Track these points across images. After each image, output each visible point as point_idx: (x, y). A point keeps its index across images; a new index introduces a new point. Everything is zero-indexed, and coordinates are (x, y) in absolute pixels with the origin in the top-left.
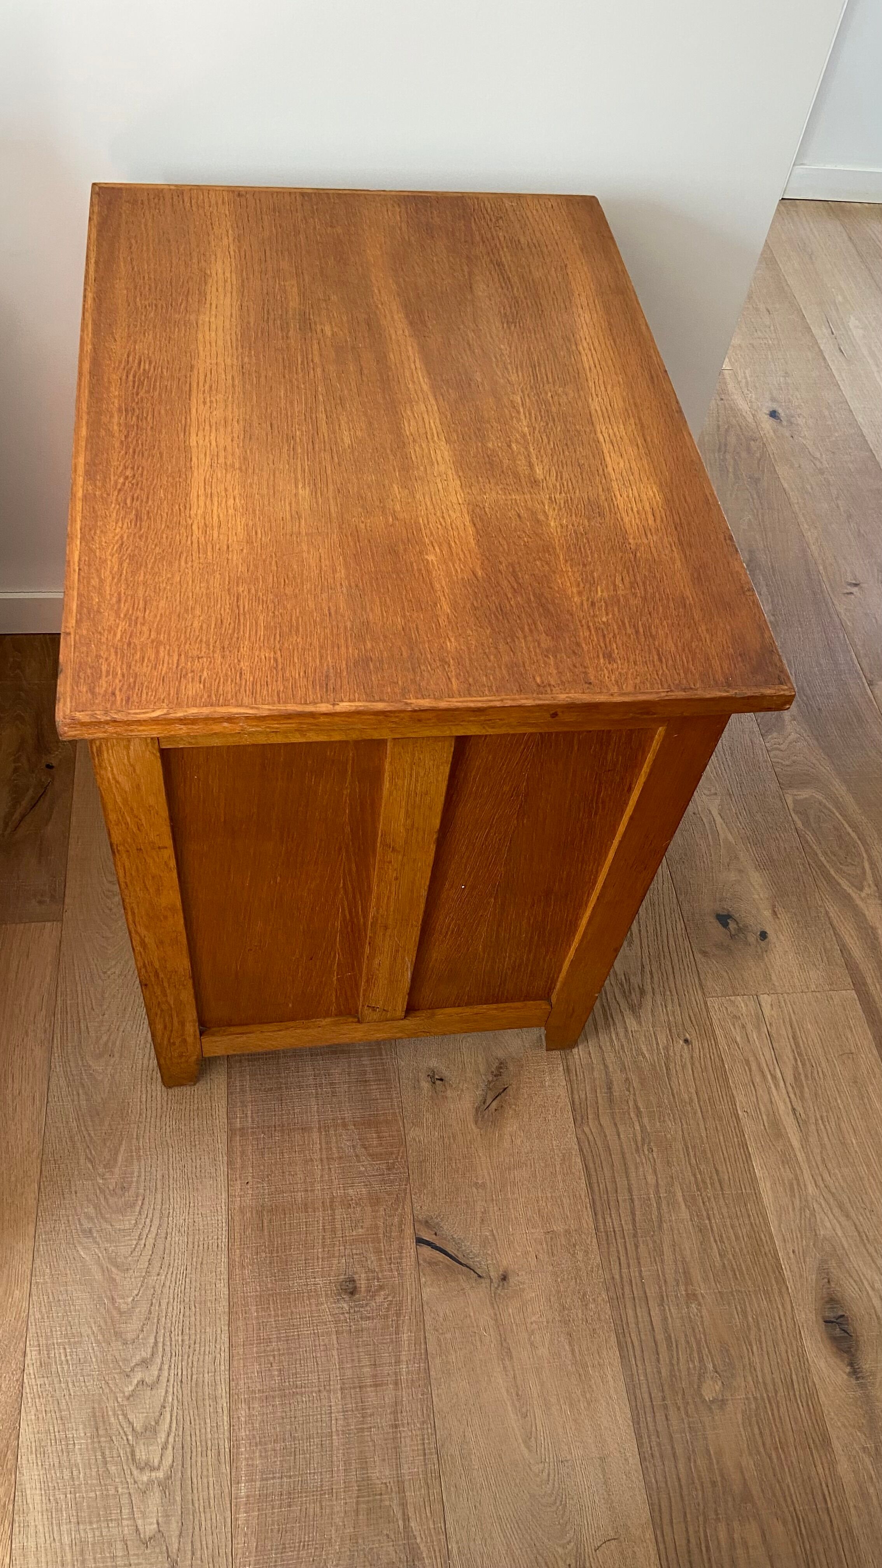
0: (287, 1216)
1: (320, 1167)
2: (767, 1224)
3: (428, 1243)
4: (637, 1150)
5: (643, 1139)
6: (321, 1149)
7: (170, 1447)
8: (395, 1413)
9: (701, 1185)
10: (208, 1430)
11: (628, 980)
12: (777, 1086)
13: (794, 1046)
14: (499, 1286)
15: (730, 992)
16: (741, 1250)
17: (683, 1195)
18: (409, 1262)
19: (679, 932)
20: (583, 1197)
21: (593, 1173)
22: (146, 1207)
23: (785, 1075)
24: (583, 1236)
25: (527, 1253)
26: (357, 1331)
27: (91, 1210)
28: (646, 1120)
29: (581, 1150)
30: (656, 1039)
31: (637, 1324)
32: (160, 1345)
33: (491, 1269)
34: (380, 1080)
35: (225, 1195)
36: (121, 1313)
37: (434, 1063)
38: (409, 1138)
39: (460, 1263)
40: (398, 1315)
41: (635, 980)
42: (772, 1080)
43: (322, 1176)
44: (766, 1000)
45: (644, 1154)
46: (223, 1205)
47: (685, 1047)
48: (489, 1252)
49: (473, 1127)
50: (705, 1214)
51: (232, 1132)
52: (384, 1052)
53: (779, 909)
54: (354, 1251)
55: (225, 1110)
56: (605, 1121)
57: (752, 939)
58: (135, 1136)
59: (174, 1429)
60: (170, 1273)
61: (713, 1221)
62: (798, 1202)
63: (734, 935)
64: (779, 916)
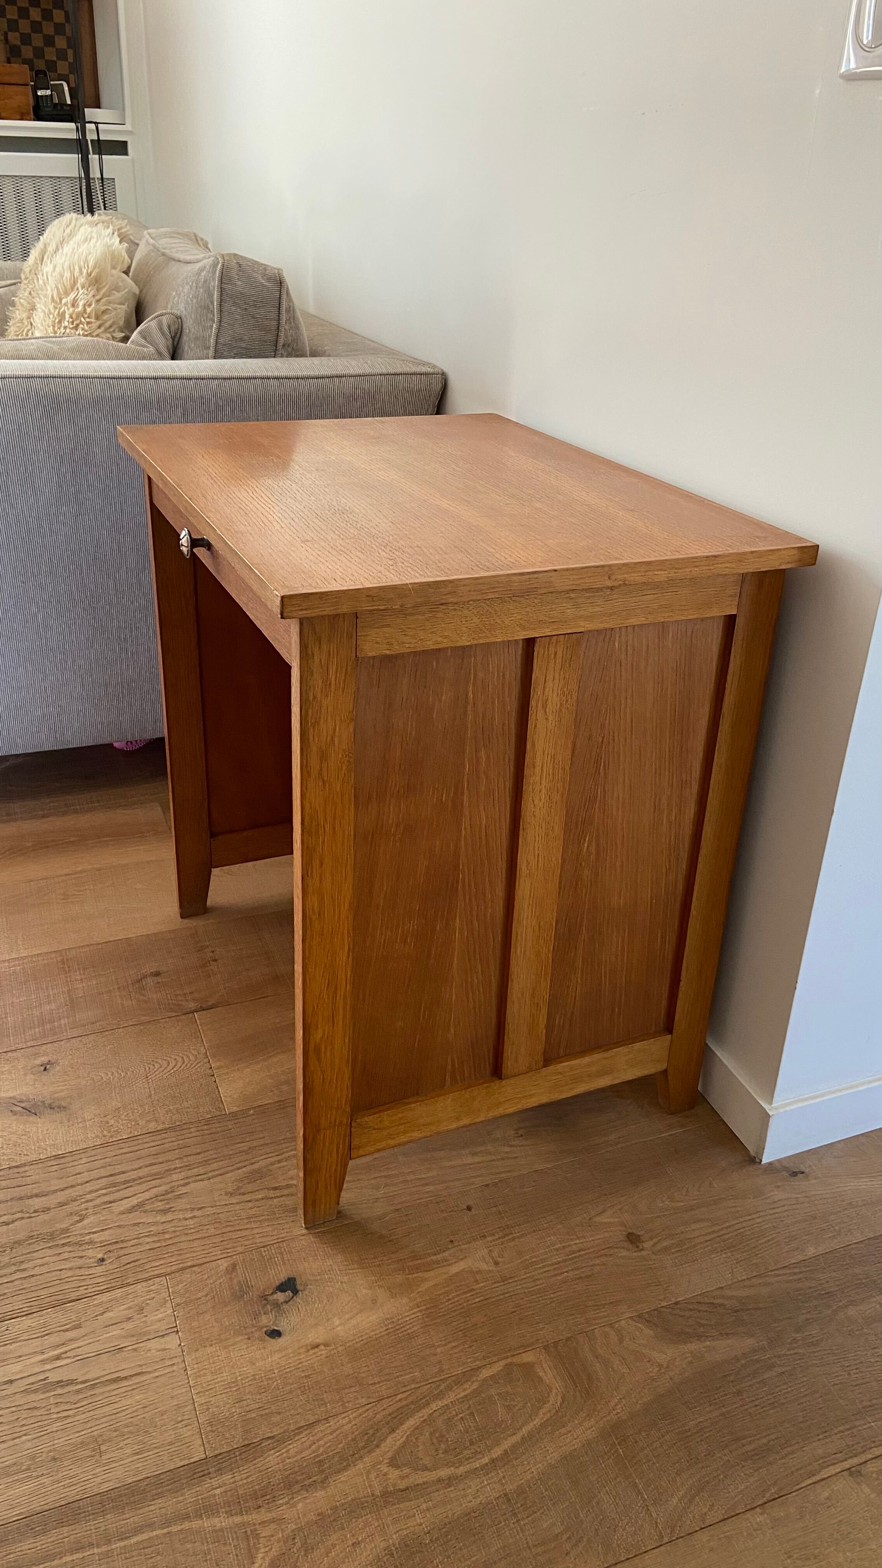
11: (179, 1196)
12: (43, 1362)
15: (178, 1300)
23: (60, 1370)
30: (102, 1230)
44: (172, 1342)
47: (95, 1260)
53: (323, 1351)
57: (267, 1321)
63: (266, 1299)
64: (312, 1352)
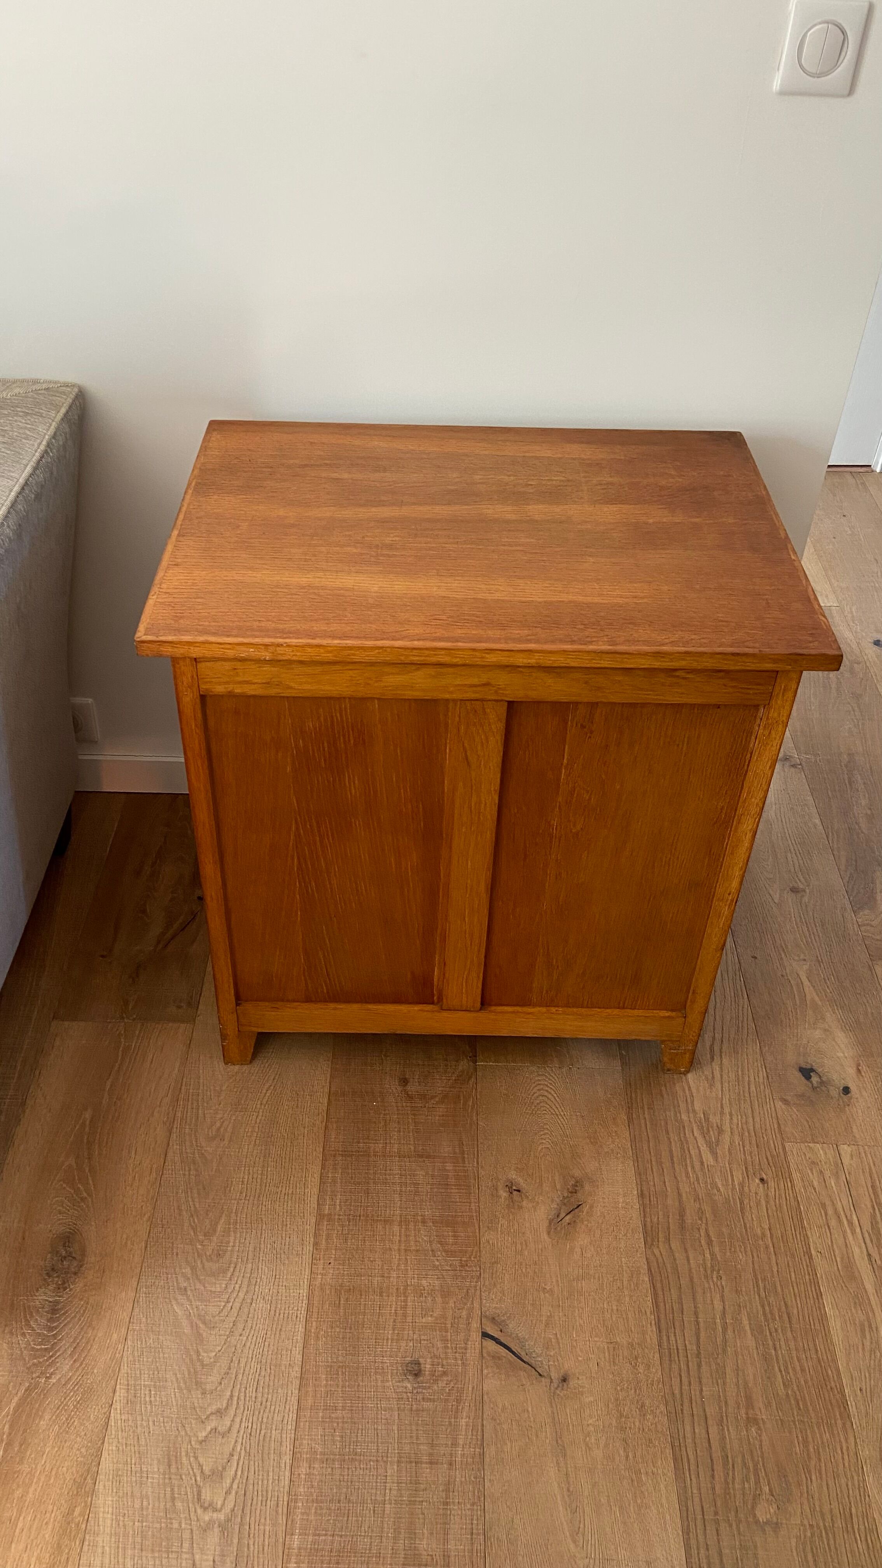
0: (363, 1297)
1: (397, 1257)
2: (835, 1361)
3: (492, 1338)
4: (706, 1277)
5: (712, 1266)
6: (400, 1241)
7: (234, 1492)
8: (447, 1491)
9: (769, 1316)
10: (270, 1482)
11: (707, 1119)
12: (853, 1232)
13: (872, 1196)
14: (558, 1386)
15: (810, 1139)
16: (806, 1382)
17: (750, 1324)
18: (472, 1354)
19: (761, 1080)
20: (648, 1313)
21: (660, 1293)
22: (237, 1274)
23: (861, 1221)
24: (646, 1351)
25: (589, 1359)
26: (417, 1410)
27: (188, 1271)
28: (716, 1249)
29: (649, 1269)
30: (732, 1176)
31: (694, 1439)
32: (235, 1398)
33: (552, 1369)
34: (460, 1185)
35: (308, 1272)
36: (203, 1365)
37: (513, 1175)
38: (483, 1240)
39: (524, 1362)
40: (459, 1401)
41: (714, 1120)
42: (849, 1226)
43: (399, 1265)
44: (845, 1149)
45: (713, 1281)
46: (306, 1281)
47: (761, 1185)
48: (552, 1354)
49: (546, 1237)
50: (771, 1343)
51: (320, 1217)
52: (466, 1160)
53: (864, 1068)
54: (423, 1337)
55: (316, 1197)
56: (675, 1244)
57: (834, 1093)
58: (234, 1211)
59: (238, 1476)
60: (251, 1335)
61: (779, 1352)
62: (868, 1344)
63: (816, 1088)
64: (863, 1074)
